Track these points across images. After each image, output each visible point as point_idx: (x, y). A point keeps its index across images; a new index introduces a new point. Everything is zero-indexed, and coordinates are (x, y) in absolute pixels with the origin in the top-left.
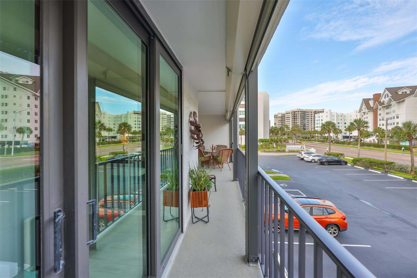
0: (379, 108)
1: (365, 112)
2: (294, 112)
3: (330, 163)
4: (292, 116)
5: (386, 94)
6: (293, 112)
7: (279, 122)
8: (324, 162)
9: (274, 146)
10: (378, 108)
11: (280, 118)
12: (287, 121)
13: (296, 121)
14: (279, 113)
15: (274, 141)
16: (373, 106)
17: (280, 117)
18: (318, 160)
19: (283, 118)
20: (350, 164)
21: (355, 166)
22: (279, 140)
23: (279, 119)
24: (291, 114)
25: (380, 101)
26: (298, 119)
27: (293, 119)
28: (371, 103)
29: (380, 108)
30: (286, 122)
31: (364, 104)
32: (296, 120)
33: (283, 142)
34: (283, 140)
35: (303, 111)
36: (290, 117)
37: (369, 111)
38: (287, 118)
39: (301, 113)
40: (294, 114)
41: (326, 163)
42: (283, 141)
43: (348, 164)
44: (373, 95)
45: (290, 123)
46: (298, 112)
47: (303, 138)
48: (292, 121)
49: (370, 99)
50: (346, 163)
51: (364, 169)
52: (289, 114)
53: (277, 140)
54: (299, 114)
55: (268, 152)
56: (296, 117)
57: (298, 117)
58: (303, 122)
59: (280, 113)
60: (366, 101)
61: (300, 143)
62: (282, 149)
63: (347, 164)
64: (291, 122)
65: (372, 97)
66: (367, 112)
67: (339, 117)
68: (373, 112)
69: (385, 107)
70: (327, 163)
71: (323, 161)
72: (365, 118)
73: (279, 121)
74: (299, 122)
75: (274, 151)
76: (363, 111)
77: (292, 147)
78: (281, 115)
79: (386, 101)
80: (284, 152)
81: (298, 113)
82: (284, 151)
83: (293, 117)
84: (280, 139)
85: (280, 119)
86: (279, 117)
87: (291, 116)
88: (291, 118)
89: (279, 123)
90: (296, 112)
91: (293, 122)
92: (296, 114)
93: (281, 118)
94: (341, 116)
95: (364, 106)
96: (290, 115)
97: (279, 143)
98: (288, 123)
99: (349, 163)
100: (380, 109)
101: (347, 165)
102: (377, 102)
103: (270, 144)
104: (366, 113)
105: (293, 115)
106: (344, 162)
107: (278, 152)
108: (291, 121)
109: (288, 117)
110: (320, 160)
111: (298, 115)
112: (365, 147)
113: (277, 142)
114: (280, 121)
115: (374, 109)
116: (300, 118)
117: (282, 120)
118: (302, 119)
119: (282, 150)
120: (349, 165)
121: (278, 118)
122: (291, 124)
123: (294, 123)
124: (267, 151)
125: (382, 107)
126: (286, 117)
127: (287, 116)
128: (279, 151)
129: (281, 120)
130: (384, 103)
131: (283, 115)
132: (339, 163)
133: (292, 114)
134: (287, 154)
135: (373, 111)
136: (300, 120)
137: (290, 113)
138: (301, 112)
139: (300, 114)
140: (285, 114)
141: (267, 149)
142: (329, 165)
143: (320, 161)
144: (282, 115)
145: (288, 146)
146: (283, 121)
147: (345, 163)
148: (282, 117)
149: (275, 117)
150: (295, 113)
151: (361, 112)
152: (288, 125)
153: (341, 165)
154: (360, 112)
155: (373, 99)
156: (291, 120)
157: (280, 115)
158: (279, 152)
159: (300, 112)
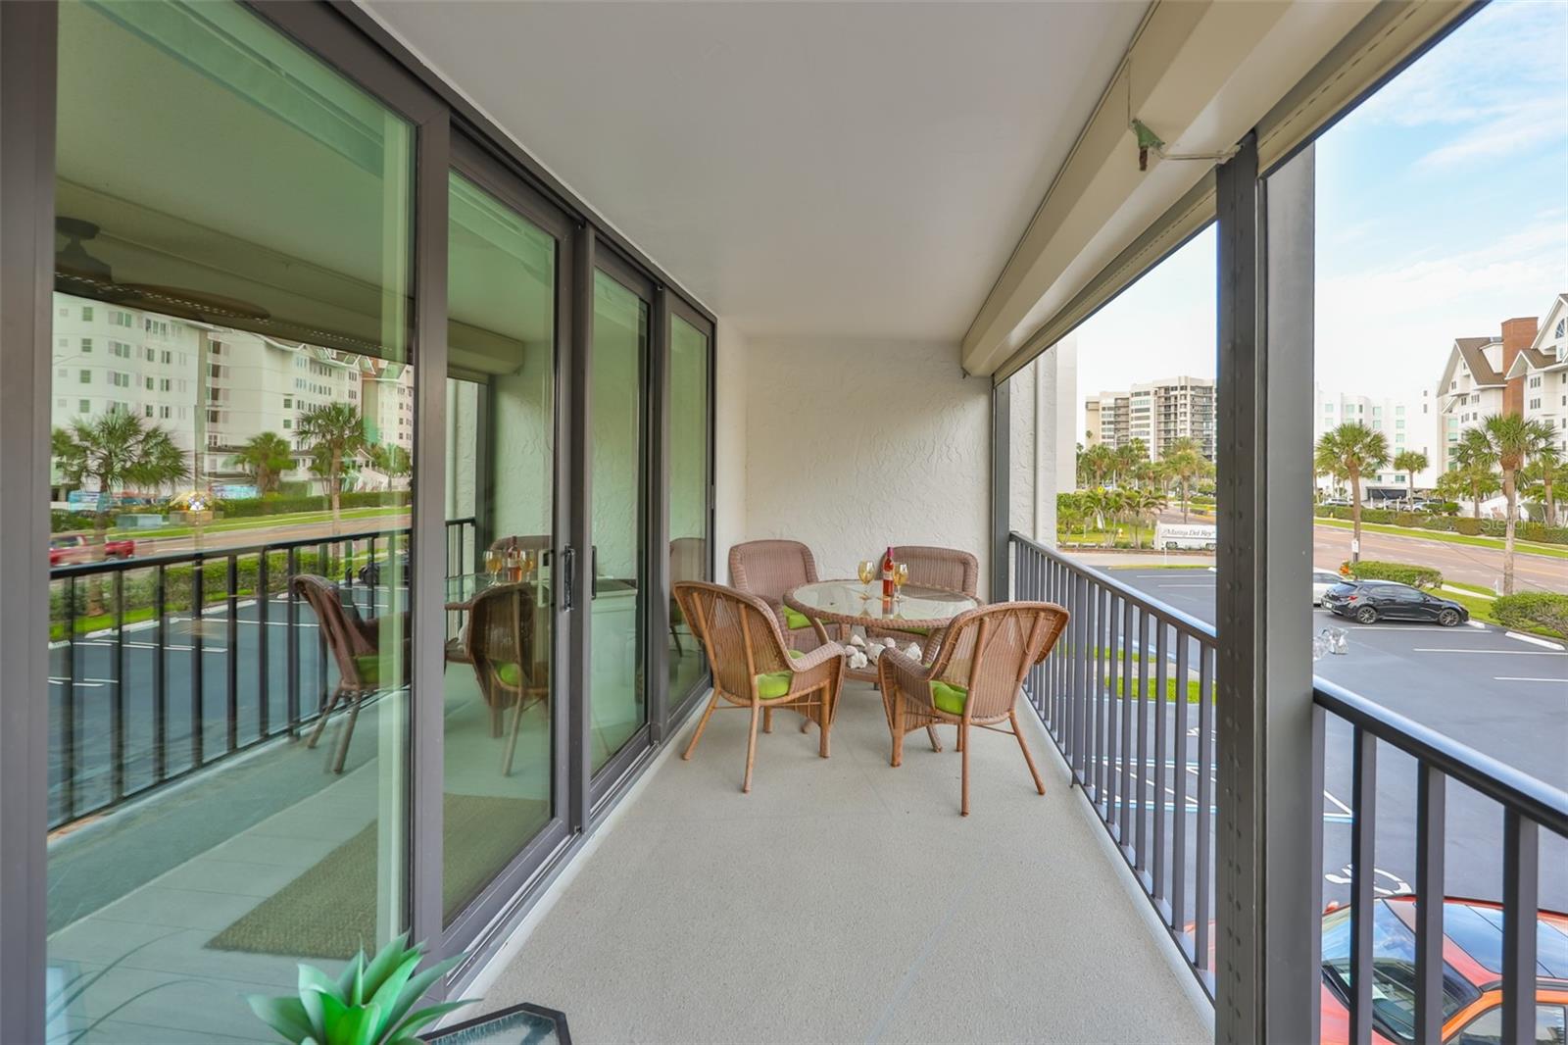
0: (1533, 377)
1: (1467, 394)
2: (1167, 389)
3: (1387, 612)
4: (1160, 406)
5: (1563, 321)
6: (1163, 390)
7: (1107, 426)
8: (1356, 609)
9: (1095, 522)
10: (1525, 377)
11: (1107, 412)
12: (1137, 426)
13: (1172, 426)
14: (1105, 392)
15: (1104, 504)
16: (1501, 371)
17: (1110, 409)
18: (1327, 596)
19: (1120, 411)
20: (1480, 620)
21: (1509, 634)
22: (1124, 499)
23: (1103, 416)
24: (1152, 398)
25: (1536, 350)
26: (1183, 418)
27: (1163, 416)
28: (1494, 357)
29: (1537, 376)
30: (1133, 430)
31: (1464, 360)
32: (1176, 422)
33: (1143, 510)
34: (1143, 501)
35: (1203, 388)
36: (1148, 410)
37: (1483, 390)
38: (1137, 411)
39: (1193, 393)
40: (1166, 399)
41: (1367, 616)
42: (1141, 505)
43: (1471, 622)
44: (1503, 324)
45: (1148, 433)
46: (1182, 388)
47: (1205, 493)
48: (1160, 423)
49: (1487, 342)
50: (1462, 616)
51: (1563, 648)
52: (1146, 398)
53: (1116, 501)
54: (1185, 398)
55: (1079, 551)
56: (1172, 408)
57: (1183, 410)
58: (1202, 431)
59: (1111, 393)
60: (1471, 350)
61: (1201, 513)
62: (1139, 537)
63: (1467, 620)
64: (1152, 429)
65: (1499, 334)
66: (1476, 393)
67: (1353, 411)
68: (1501, 392)
69: (1556, 372)
70: (1372, 611)
71: (1353, 604)
72: (1467, 419)
73: (1104, 423)
74: (1185, 429)
75: (1104, 544)
76: (1457, 391)
77: (1181, 533)
78: (1113, 401)
79: (1561, 350)
80: (1145, 552)
81: (1183, 392)
82: (1145, 548)
83: (1163, 409)
84: (1128, 498)
85: (1109, 416)
86: (1104, 409)
87: (1152, 406)
88: (1152, 413)
89: (1103, 430)
90: (1176, 389)
91: (1162, 426)
92: (1176, 398)
93: (1113, 412)
94: (1361, 406)
95: (1462, 370)
96: (1148, 402)
97: (1127, 512)
98: (1141, 433)
99: (1475, 619)
100: (1536, 383)
101: (1467, 625)
102: (1521, 352)
103: (1086, 514)
104: (1469, 399)
105: (1163, 399)
106: (1454, 612)
107: (1119, 552)
108: (1152, 425)
109: (1139, 407)
110: (1335, 598)
111: (1183, 402)
112: (1482, 537)
113: (1119, 508)
114: (1110, 423)
115: (1506, 382)
116: (1188, 415)
117: (1119, 419)
118: (1197, 418)
119: (1139, 543)
120: (1480, 625)
121: (1101, 412)
122: (1152, 437)
123: (1167, 431)
124: (1074, 546)
125: (1545, 372)
126: (1133, 407)
127: (1136, 403)
128: (1125, 547)
129: (1112, 419)
130: (1555, 356)
131: (1122, 399)
132: (1428, 614)
133: (1159, 397)
134: (1166, 561)
135: (1504, 388)
136: (1188, 423)
137: (1147, 393)
138: (1193, 388)
139: (1188, 398)
140: (1128, 395)
141: (1073, 537)
142: (1379, 621)
143: (1338, 603)
144: (1116, 399)
145: (1161, 527)
146: (1123, 425)
147: (1457, 616)
148: (1117, 408)
149: (1090, 406)
150: (1172, 393)
151: (1447, 392)
152: (1143, 441)
153: (1438, 624)
154: (1443, 391)
155: (1503, 341)
156: (1152, 422)
157: (1111, 402)
158: (1125, 550)
159: (1189, 388)
